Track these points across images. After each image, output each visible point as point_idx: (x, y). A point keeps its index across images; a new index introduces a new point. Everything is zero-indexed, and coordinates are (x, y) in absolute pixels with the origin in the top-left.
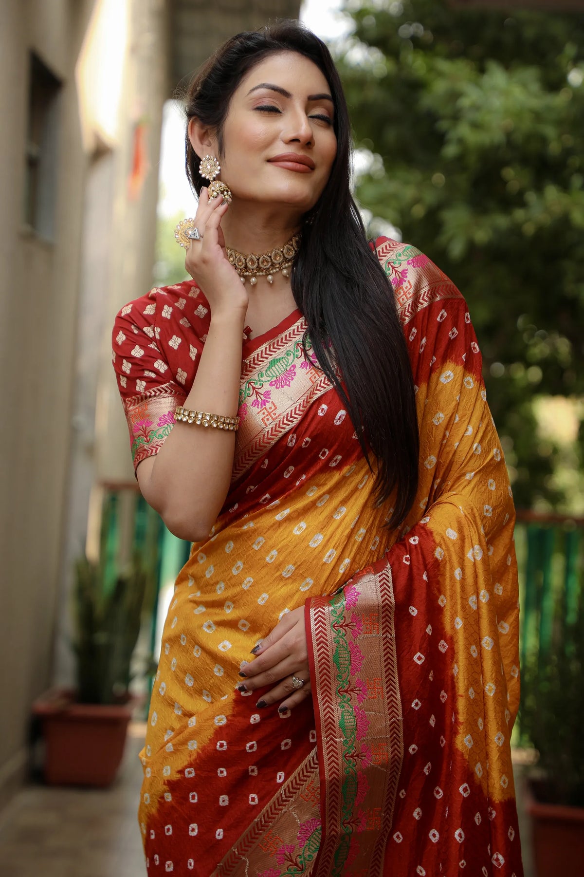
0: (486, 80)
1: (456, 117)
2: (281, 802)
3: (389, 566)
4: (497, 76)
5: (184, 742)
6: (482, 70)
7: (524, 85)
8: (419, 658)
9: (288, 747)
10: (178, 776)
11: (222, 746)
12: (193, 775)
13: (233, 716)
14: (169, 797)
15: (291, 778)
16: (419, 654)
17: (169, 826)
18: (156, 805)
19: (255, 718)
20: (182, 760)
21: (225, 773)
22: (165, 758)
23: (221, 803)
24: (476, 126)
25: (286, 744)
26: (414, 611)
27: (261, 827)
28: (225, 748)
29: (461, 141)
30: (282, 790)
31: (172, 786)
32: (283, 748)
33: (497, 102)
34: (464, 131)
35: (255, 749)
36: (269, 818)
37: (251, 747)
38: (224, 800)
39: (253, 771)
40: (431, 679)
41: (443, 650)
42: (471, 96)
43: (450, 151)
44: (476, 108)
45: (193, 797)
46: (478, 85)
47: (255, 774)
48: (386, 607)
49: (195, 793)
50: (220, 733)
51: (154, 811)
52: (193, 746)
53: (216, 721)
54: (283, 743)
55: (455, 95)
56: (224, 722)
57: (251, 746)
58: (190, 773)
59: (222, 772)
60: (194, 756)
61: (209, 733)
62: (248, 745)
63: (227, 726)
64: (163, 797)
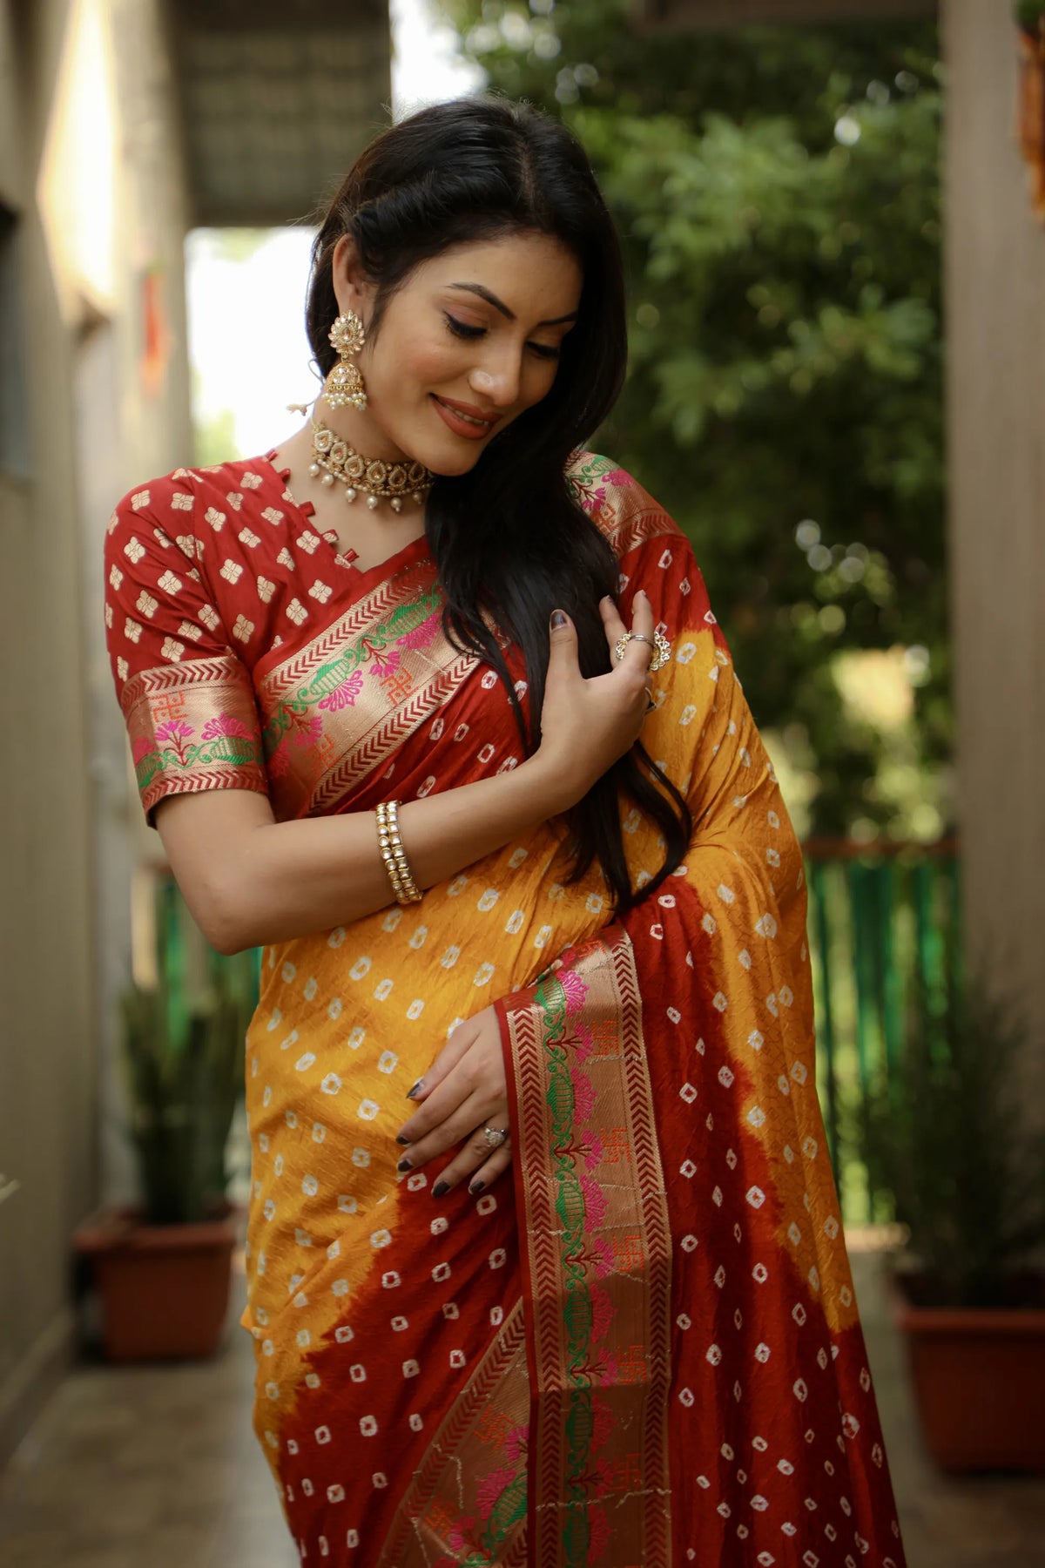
0: (707, 145)
1: (665, 210)
2: (501, 1357)
3: (627, 940)
4: (725, 139)
5: (325, 1286)
6: (699, 131)
7: (770, 149)
8: (689, 1093)
9: (501, 1264)
10: (325, 1344)
11: (391, 1280)
12: (350, 1336)
13: (401, 1227)
14: (314, 1381)
15: (513, 1314)
16: (687, 1086)
17: (323, 1429)
18: (294, 1398)
19: (438, 1225)
20: (328, 1317)
21: (405, 1324)
22: (296, 1319)
23: (406, 1373)
24: (699, 222)
25: (498, 1258)
26: (674, 1015)
27: (474, 1402)
28: (397, 1282)
29: (677, 250)
30: (500, 1338)
31: (316, 1360)
32: (494, 1266)
33: (730, 181)
34: (680, 232)
35: (447, 1275)
36: (484, 1385)
37: (441, 1273)
38: (409, 1367)
39: (450, 1311)
40: (709, 1126)
41: (727, 1084)
42: (686, 174)
43: (662, 266)
44: (697, 192)
45: (358, 1373)
46: (695, 154)
47: (455, 1315)
48: (629, 1010)
49: (358, 1366)
50: (383, 1259)
51: (290, 1408)
52: (342, 1289)
53: (373, 1241)
54: (492, 1257)
55: (659, 177)
56: (387, 1241)
57: (439, 1271)
58: (345, 1335)
59: (401, 1324)
60: (347, 1305)
61: (365, 1265)
62: (435, 1271)
63: (393, 1246)
64: (303, 1383)
